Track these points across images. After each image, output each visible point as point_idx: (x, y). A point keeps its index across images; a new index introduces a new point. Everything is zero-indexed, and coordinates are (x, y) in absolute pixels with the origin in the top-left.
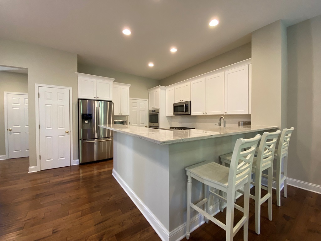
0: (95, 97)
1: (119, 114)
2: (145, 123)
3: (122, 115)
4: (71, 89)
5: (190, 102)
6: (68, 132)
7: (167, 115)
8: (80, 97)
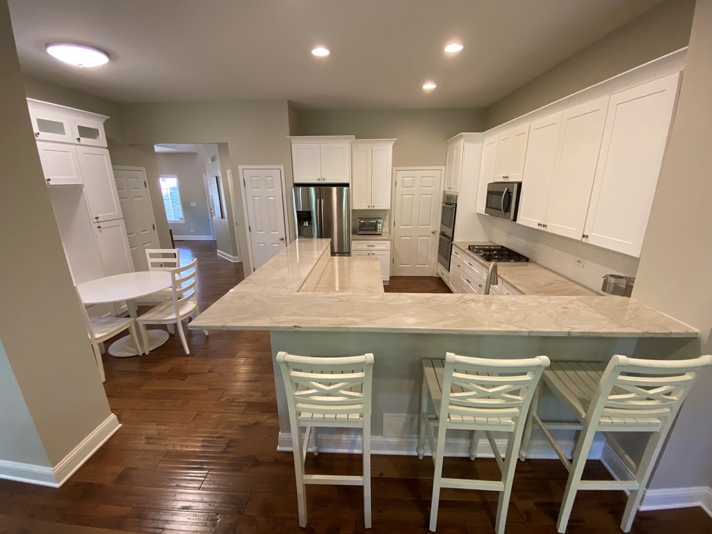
0: (319, 179)
1: (369, 207)
2: (431, 224)
3: (374, 208)
4: (282, 167)
5: (520, 185)
6: (283, 239)
7: (477, 211)
8: (297, 181)
